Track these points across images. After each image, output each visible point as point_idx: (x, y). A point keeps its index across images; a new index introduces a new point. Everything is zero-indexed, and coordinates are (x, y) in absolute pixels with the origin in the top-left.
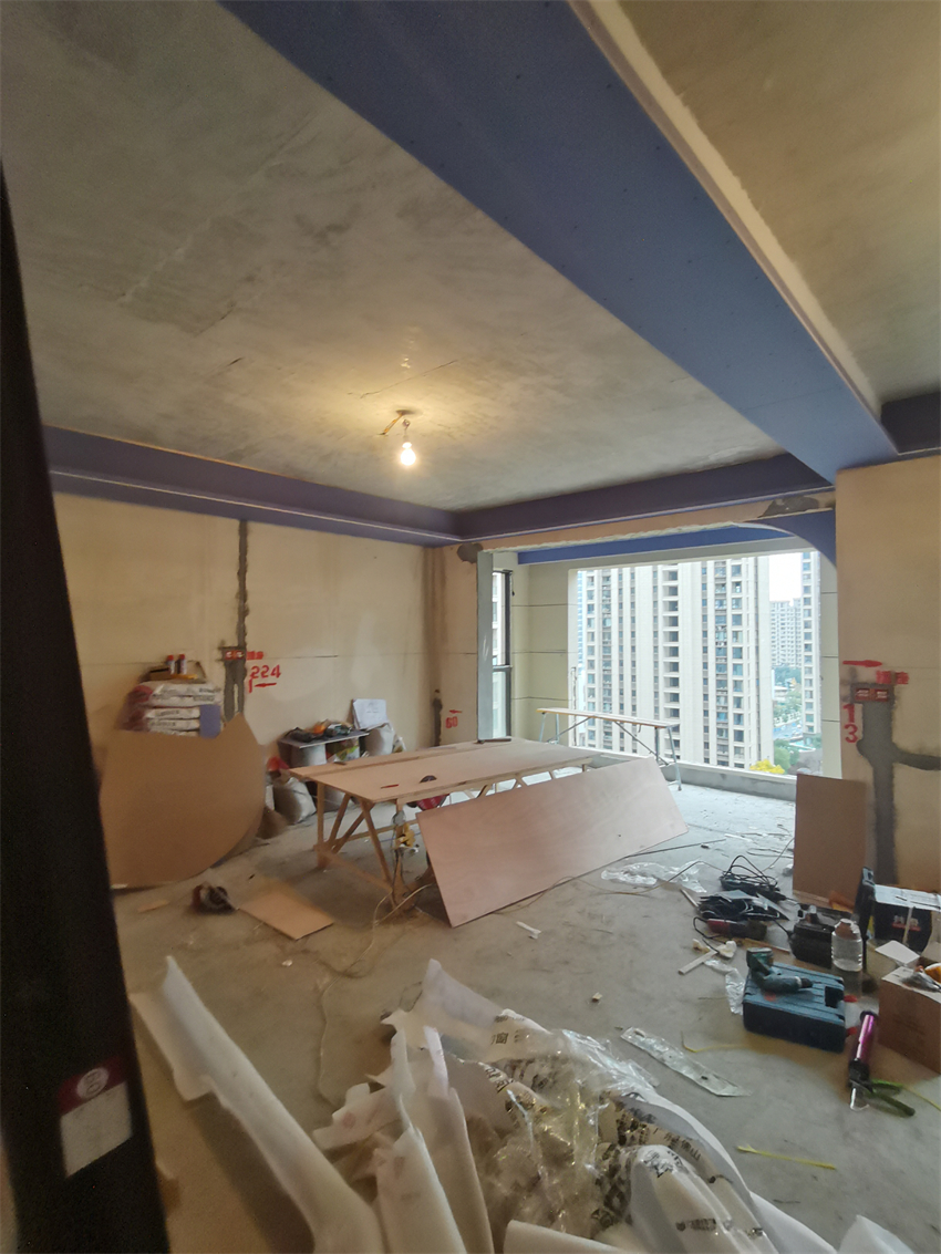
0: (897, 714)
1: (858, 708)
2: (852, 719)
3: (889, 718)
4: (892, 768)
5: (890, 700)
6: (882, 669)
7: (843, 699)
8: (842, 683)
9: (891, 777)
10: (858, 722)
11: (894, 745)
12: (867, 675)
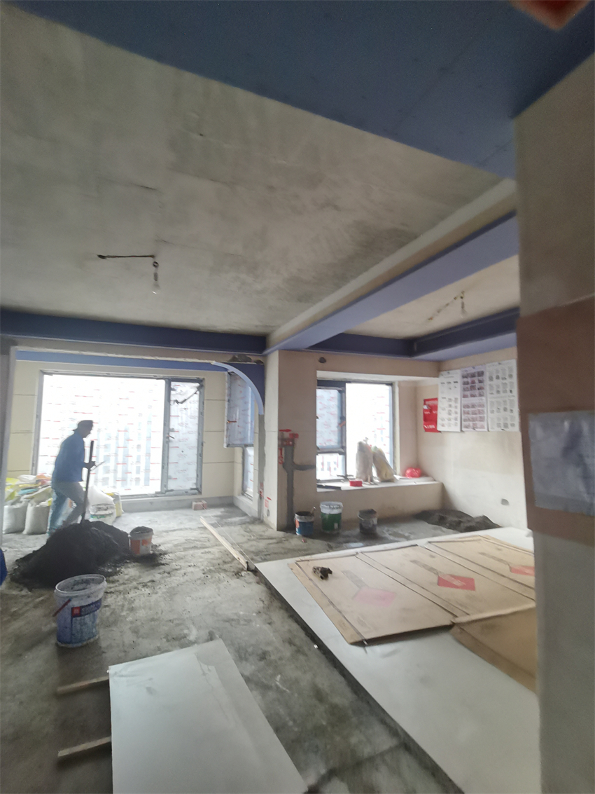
0: (296, 450)
1: (283, 449)
2: (281, 454)
3: (293, 451)
4: (293, 471)
5: (293, 445)
6: (291, 432)
7: (279, 446)
8: (279, 439)
9: (293, 475)
10: (283, 456)
11: (293, 462)
12: (287, 435)
